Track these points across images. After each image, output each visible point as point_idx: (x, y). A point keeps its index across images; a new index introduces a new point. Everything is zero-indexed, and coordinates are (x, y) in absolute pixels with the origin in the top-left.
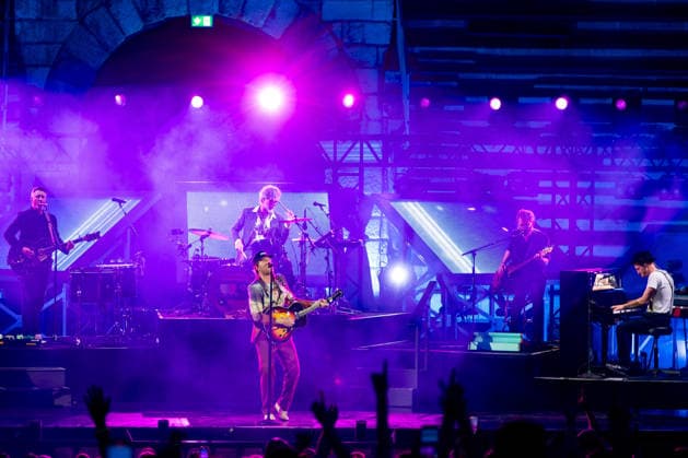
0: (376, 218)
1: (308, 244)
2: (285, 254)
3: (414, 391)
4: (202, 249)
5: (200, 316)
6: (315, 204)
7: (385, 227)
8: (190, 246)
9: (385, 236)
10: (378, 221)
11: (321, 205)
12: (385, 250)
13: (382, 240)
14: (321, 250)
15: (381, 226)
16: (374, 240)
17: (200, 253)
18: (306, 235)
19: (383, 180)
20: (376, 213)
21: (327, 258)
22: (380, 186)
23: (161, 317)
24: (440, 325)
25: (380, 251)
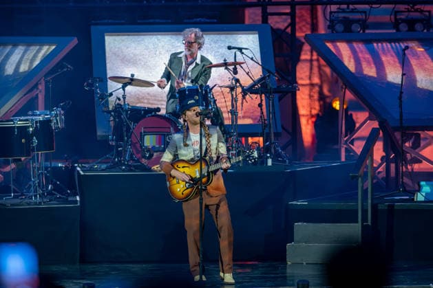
0: (306, 60)
2: (215, 101)
4: (124, 98)
5: (124, 171)
6: (230, 48)
7: (315, 70)
9: (316, 80)
10: (308, 64)
11: (241, 49)
12: (316, 96)
13: (312, 85)
15: (311, 69)
16: (303, 85)
17: (122, 102)
18: (237, 81)
19: (312, 20)
20: (305, 56)
21: (260, 105)
22: (309, 26)
23: (82, 173)
24: (383, 175)
25: (311, 96)
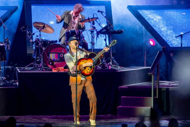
1: (95, 32)
2: (84, 37)
3: (151, 108)
4: (40, 36)
5: (39, 71)
6: (99, 11)
8: (34, 34)
11: (102, 12)
14: (102, 35)
17: (39, 38)
18: (94, 28)
21: (105, 40)
23: (19, 72)
